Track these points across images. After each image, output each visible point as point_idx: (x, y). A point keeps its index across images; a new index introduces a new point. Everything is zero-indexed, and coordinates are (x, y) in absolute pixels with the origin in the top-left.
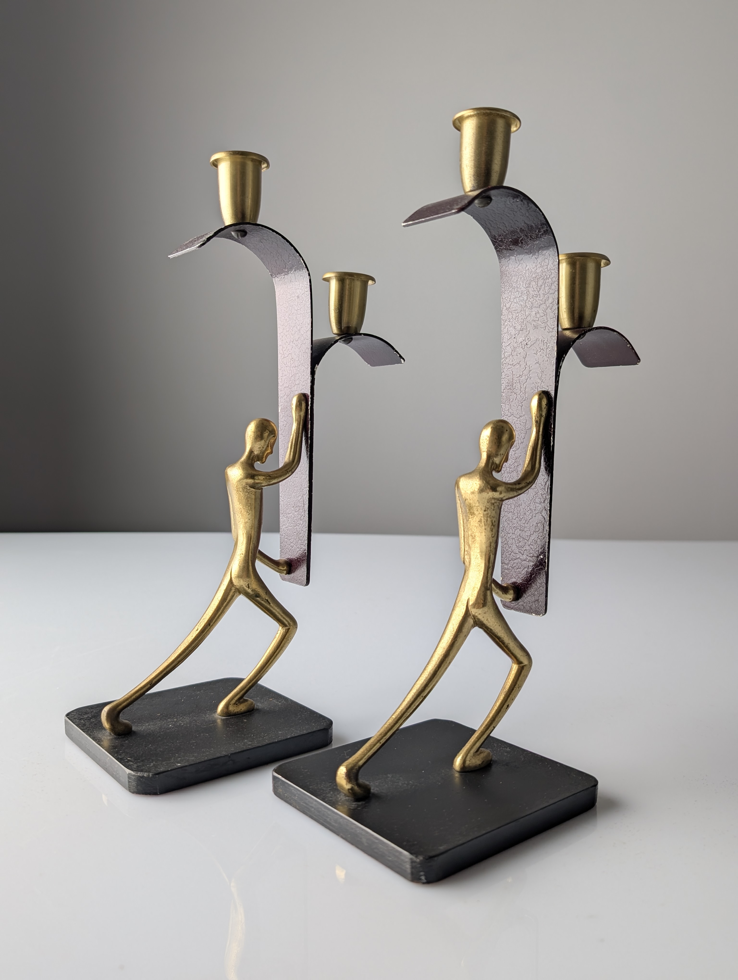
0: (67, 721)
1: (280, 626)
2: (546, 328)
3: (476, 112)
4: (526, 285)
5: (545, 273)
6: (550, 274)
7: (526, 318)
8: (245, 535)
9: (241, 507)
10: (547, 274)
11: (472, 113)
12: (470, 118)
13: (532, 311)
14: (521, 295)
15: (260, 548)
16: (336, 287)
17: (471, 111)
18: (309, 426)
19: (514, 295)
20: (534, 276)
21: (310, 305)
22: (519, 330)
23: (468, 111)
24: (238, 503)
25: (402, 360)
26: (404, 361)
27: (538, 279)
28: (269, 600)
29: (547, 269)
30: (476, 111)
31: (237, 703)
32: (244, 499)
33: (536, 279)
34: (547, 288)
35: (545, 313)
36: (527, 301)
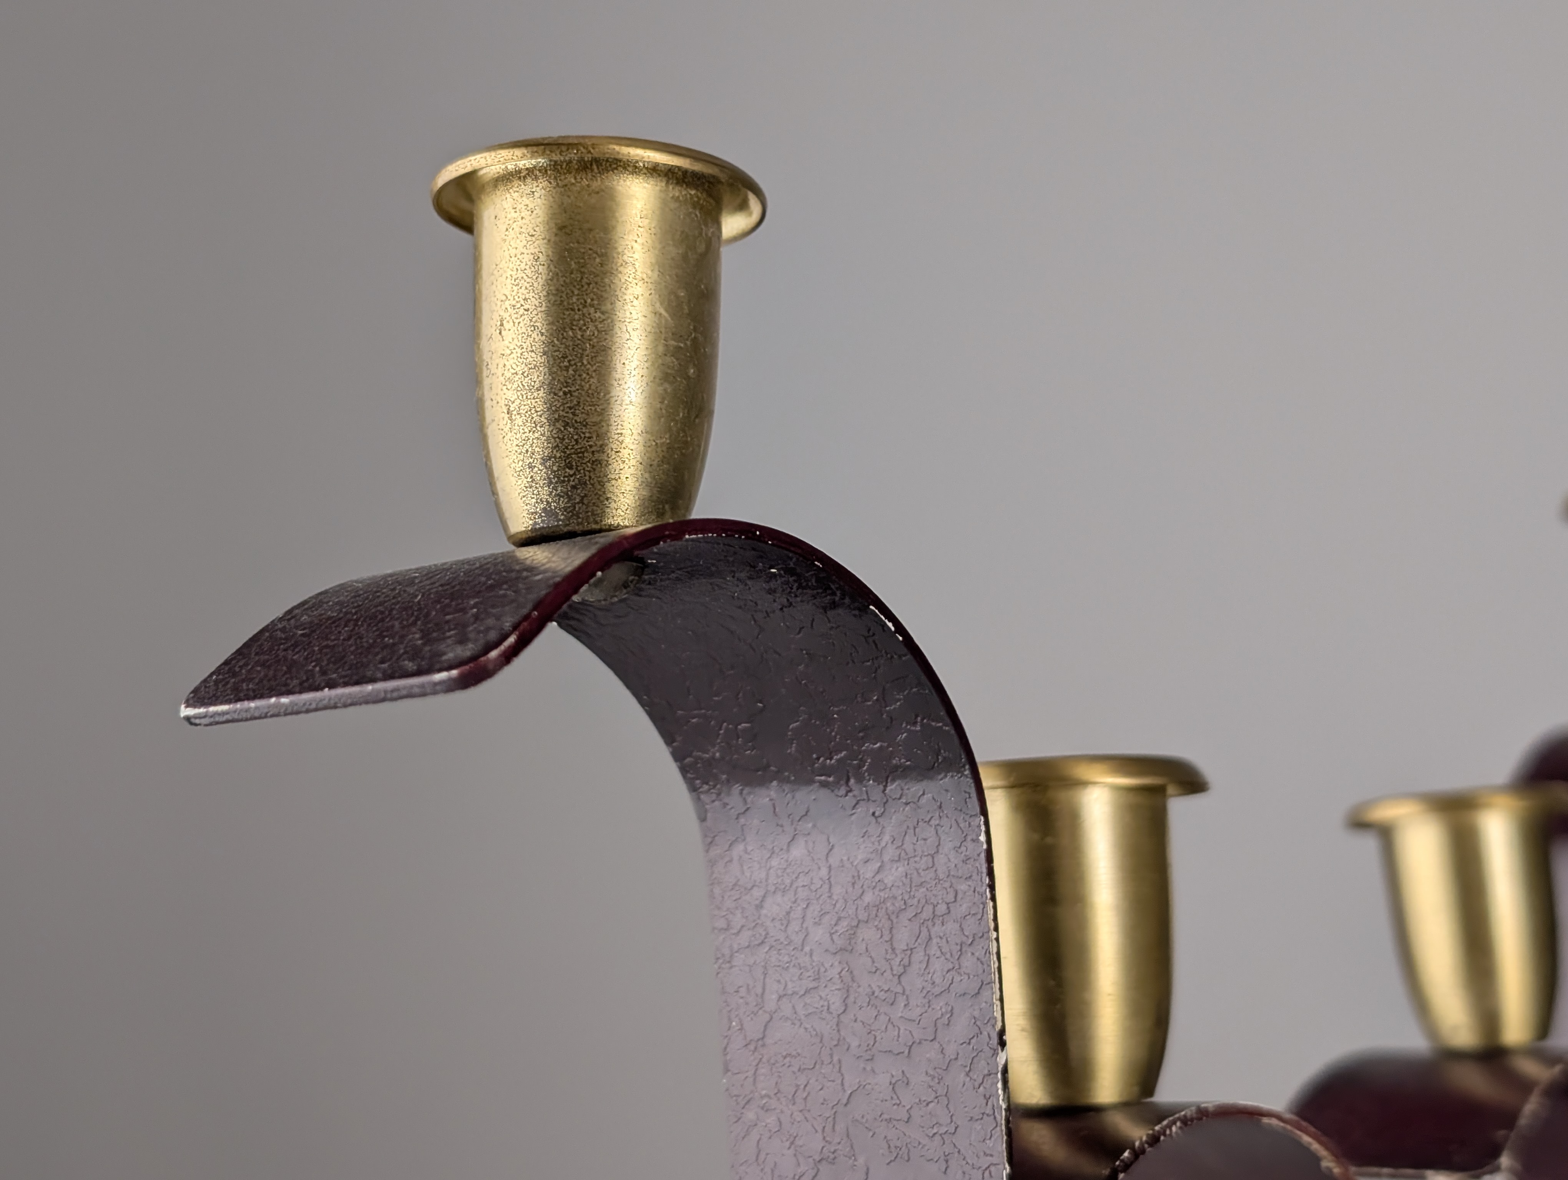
2: (953, 1163)
3: (541, 161)
4: (835, 937)
5: (923, 890)
6: (951, 898)
7: (844, 1101)
10: (935, 896)
11: (526, 163)
12: (516, 183)
13: (873, 1071)
14: (811, 985)
17: (518, 152)
19: (779, 981)
20: (868, 898)
22: (817, 1158)
23: (504, 153)
27: (893, 917)
29: (931, 874)
30: (543, 154)
33: (882, 913)
34: (938, 965)
35: (941, 1091)
36: (845, 1019)
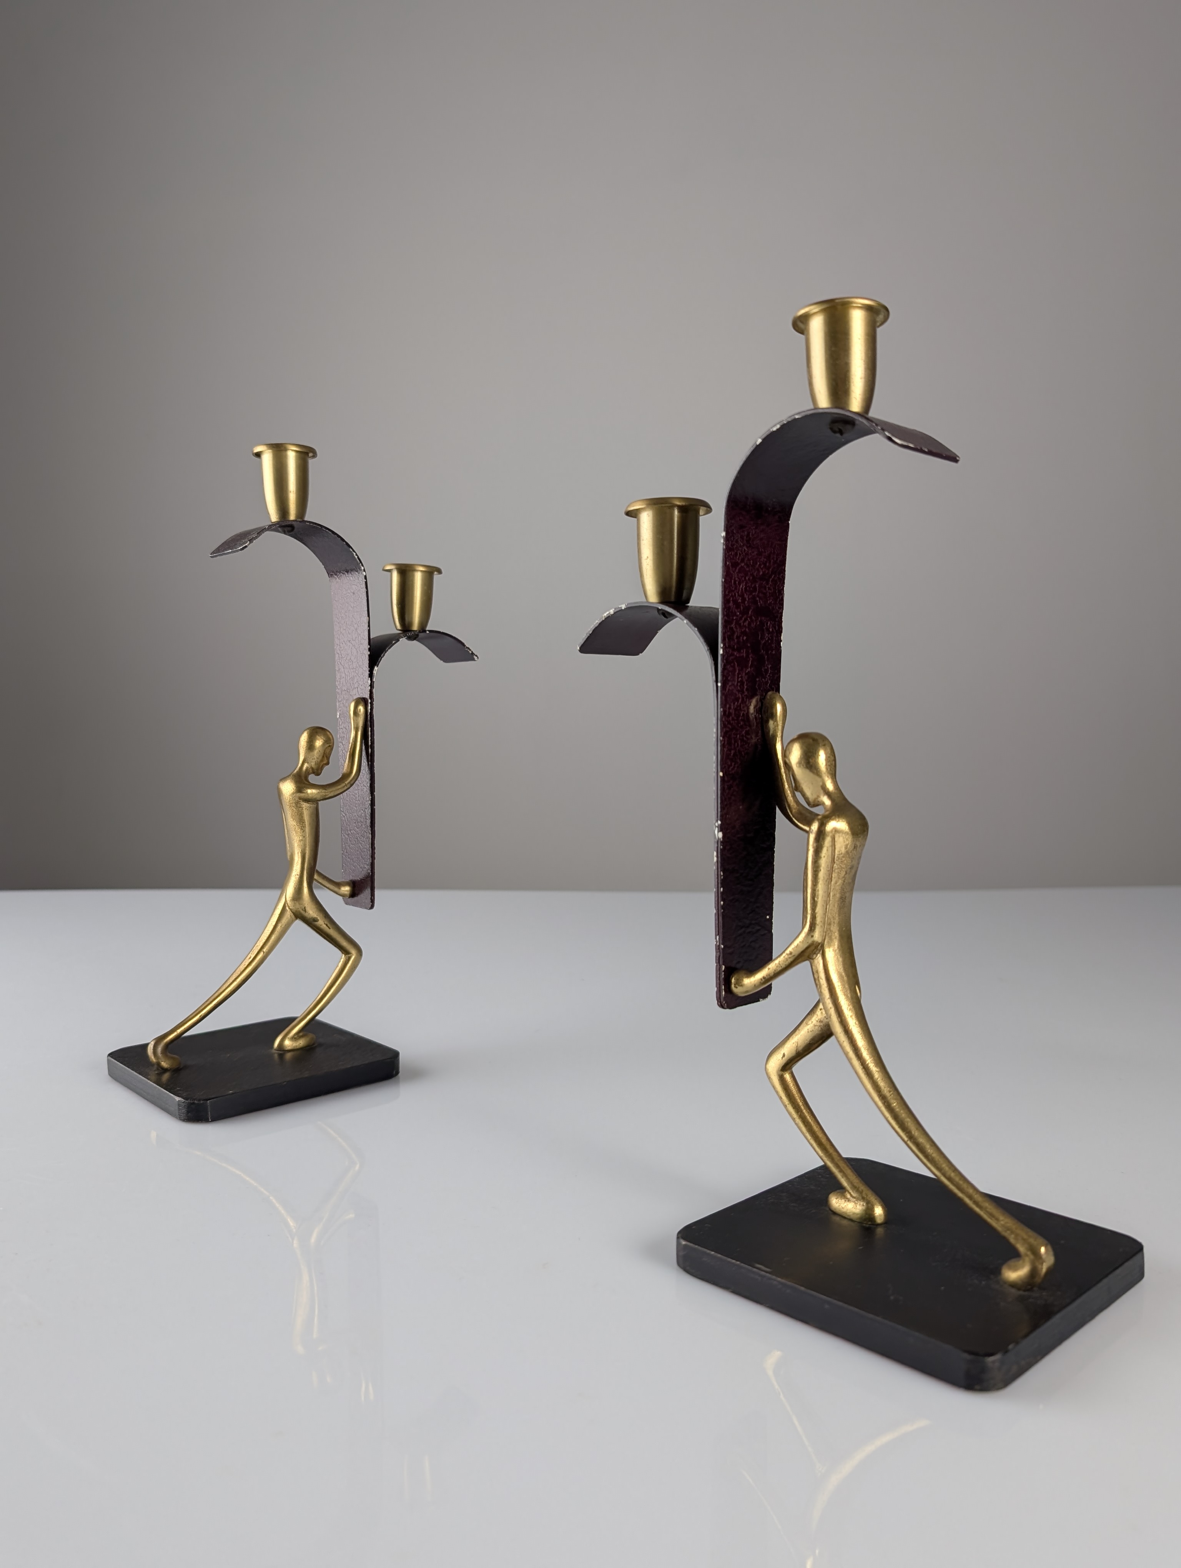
0: (111, 1061)
1: (343, 953)
8: (300, 854)
9: (295, 824)
15: (317, 868)
16: (397, 579)
18: (370, 733)
21: (366, 603)
24: (292, 819)
25: (475, 657)
26: (478, 658)
28: (329, 925)
31: (295, 1036)
32: (297, 815)
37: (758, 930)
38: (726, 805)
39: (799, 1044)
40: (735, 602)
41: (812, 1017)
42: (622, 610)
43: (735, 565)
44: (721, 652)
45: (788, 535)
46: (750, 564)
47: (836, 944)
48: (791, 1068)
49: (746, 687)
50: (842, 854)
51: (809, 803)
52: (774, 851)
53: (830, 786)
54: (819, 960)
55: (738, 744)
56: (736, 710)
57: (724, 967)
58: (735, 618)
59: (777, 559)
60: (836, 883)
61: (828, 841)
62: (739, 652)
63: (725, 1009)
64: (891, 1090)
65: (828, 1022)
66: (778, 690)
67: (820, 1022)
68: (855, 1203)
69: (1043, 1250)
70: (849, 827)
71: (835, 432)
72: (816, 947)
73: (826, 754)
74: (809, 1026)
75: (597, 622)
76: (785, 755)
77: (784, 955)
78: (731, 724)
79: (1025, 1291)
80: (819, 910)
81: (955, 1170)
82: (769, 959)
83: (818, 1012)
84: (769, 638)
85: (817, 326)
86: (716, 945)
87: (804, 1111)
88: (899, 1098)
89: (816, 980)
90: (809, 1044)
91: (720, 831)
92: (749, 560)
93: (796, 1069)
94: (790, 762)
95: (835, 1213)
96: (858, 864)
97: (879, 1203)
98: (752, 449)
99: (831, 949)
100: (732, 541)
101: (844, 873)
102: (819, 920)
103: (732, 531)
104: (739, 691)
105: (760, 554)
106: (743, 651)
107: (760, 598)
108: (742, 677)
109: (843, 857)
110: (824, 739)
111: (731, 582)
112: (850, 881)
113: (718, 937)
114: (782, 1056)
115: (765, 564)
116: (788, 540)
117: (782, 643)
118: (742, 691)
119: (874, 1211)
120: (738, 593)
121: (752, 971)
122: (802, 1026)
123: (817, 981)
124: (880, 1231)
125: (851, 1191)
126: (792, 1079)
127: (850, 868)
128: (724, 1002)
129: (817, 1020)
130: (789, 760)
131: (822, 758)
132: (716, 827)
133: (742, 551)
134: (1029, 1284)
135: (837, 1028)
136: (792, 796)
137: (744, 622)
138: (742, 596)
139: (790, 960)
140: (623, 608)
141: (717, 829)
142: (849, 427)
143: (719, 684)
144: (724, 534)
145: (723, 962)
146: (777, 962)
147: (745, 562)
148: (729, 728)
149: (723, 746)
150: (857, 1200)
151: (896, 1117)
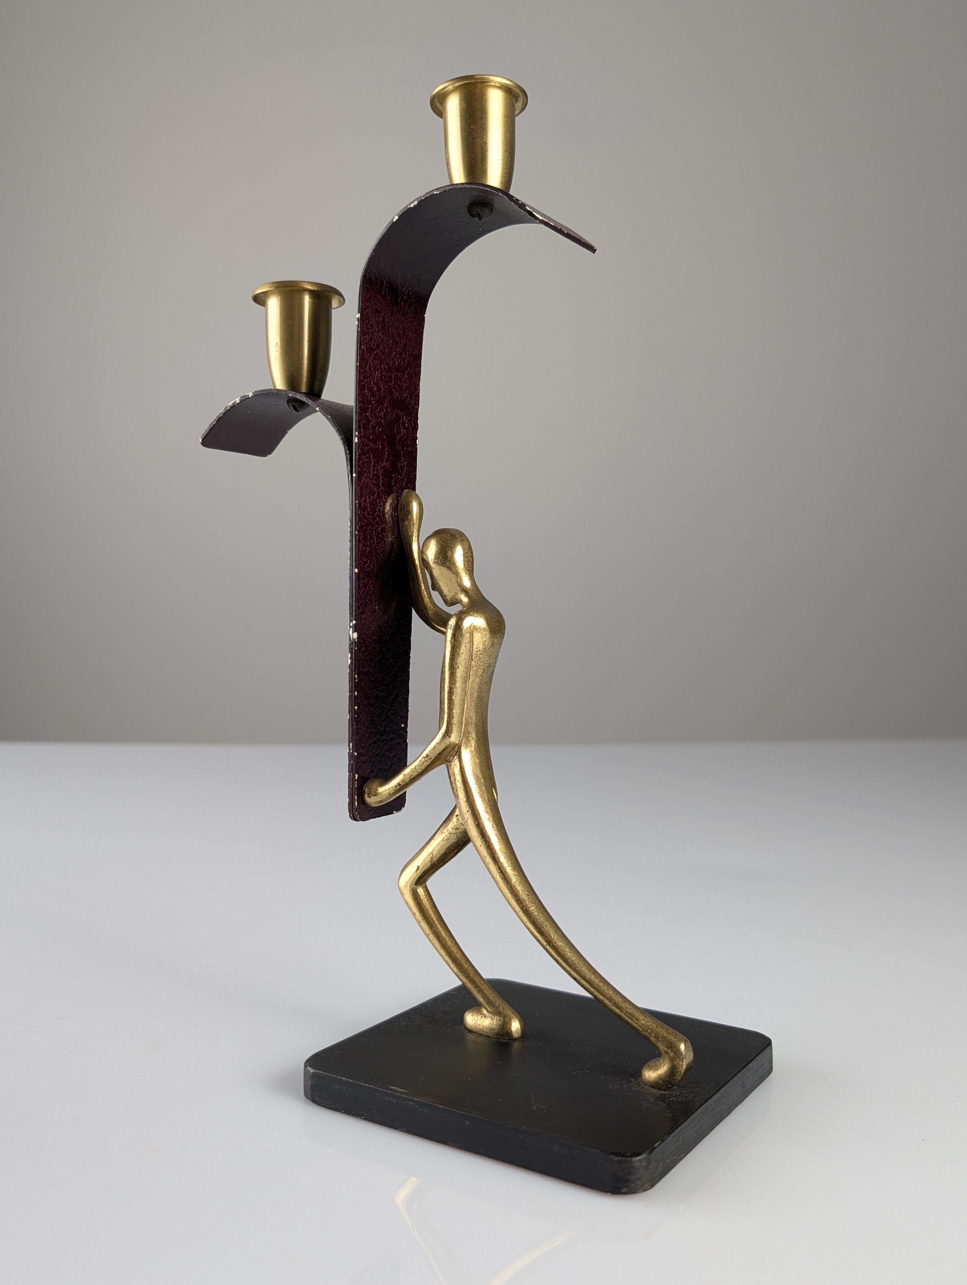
37: (393, 739)
38: (362, 603)
39: (434, 854)
40: (370, 389)
41: (448, 825)
42: (249, 398)
43: (370, 350)
44: (356, 440)
45: (423, 329)
46: (386, 352)
47: (473, 743)
48: (425, 881)
49: (381, 481)
50: (479, 651)
51: (446, 602)
52: (410, 657)
53: (467, 583)
54: (456, 762)
55: (374, 541)
56: (371, 503)
57: (357, 776)
58: (370, 406)
59: (413, 352)
60: (473, 681)
61: (465, 640)
62: (375, 443)
63: (358, 821)
64: (529, 893)
65: (465, 829)
66: (414, 489)
67: (455, 829)
68: (492, 1018)
69: (682, 1047)
70: (487, 623)
71: (473, 216)
72: (453, 749)
73: (464, 549)
74: (445, 834)
75: (221, 411)
76: (422, 552)
77: (420, 758)
78: (367, 519)
79: (665, 1090)
80: (456, 711)
81: (595, 972)
82: (404, 765)
83: (454, 819)
84: (404, 433)
85: (453, 105)
86: (349, 753)
87: (439, 926)
88: (537, 901)
89: (452, 783)
90: (445, 853)
91: (355, 632)
92: (384, 347)
93: (430, 883)
94: (428, 558)
95: (470, 1031)
96: (495, 663)
97: (516, 1017)
98: (389, 226)
99: (468, 750)
100: (367, 325)
101: (482, 671)
102: (455, 720)
103: (367, 314)
104: (374, 485)
105: (396, 343)
106: (379, 443)
107: (396, 389)
108: (377, 470)
109: (480, 654)
110: (462, 535)
111: (366, 367)
112: (487, 680)
113: (351, 744)
114: (416, 870)
115: (401, 355)
116: (424, 333)
117: (417, 441)
118: (377, 485)
119: (511, 1025)
120: (373, 380)
121: (387, 779)
122: (437, 836)
123: (454, 785)
124: (516, 1045)
125: (487, 1007)
126: (426, 893)
127: (488, 667)
128: (357, 814)
129: (453, 826)
130: (427, 556)
131: (459, 555)
132: (350, 627)
133: (377, 337)
134: (667, 1083)
135: (473, 833)
136: (428, 597)
137: (379, 412)
138: (378, 384)
139: (426, 764)
140: (250, 396)
141: (351, 629)
142: (487, 211)
143: (354, 475)
144: (358, 315)
145: (357, 771)
146: (413, 766)
147: (381, 349)
148: (364, 522)
149: (359, 541)
150: (494, 1016)
151: (534, 922)
